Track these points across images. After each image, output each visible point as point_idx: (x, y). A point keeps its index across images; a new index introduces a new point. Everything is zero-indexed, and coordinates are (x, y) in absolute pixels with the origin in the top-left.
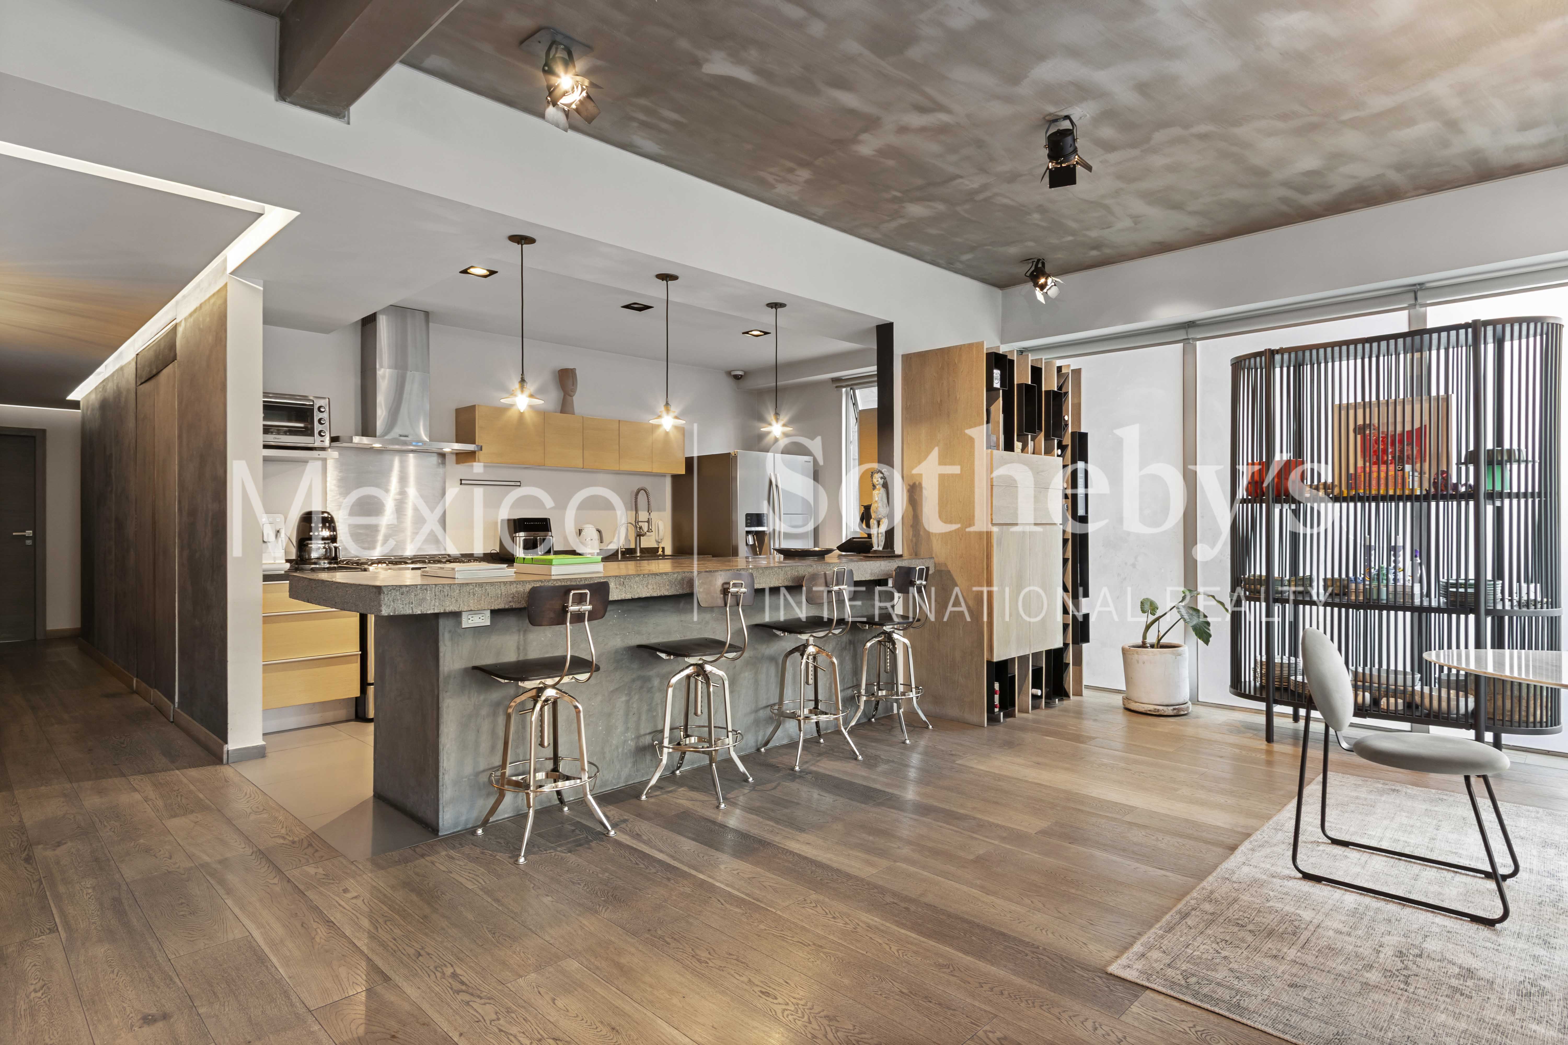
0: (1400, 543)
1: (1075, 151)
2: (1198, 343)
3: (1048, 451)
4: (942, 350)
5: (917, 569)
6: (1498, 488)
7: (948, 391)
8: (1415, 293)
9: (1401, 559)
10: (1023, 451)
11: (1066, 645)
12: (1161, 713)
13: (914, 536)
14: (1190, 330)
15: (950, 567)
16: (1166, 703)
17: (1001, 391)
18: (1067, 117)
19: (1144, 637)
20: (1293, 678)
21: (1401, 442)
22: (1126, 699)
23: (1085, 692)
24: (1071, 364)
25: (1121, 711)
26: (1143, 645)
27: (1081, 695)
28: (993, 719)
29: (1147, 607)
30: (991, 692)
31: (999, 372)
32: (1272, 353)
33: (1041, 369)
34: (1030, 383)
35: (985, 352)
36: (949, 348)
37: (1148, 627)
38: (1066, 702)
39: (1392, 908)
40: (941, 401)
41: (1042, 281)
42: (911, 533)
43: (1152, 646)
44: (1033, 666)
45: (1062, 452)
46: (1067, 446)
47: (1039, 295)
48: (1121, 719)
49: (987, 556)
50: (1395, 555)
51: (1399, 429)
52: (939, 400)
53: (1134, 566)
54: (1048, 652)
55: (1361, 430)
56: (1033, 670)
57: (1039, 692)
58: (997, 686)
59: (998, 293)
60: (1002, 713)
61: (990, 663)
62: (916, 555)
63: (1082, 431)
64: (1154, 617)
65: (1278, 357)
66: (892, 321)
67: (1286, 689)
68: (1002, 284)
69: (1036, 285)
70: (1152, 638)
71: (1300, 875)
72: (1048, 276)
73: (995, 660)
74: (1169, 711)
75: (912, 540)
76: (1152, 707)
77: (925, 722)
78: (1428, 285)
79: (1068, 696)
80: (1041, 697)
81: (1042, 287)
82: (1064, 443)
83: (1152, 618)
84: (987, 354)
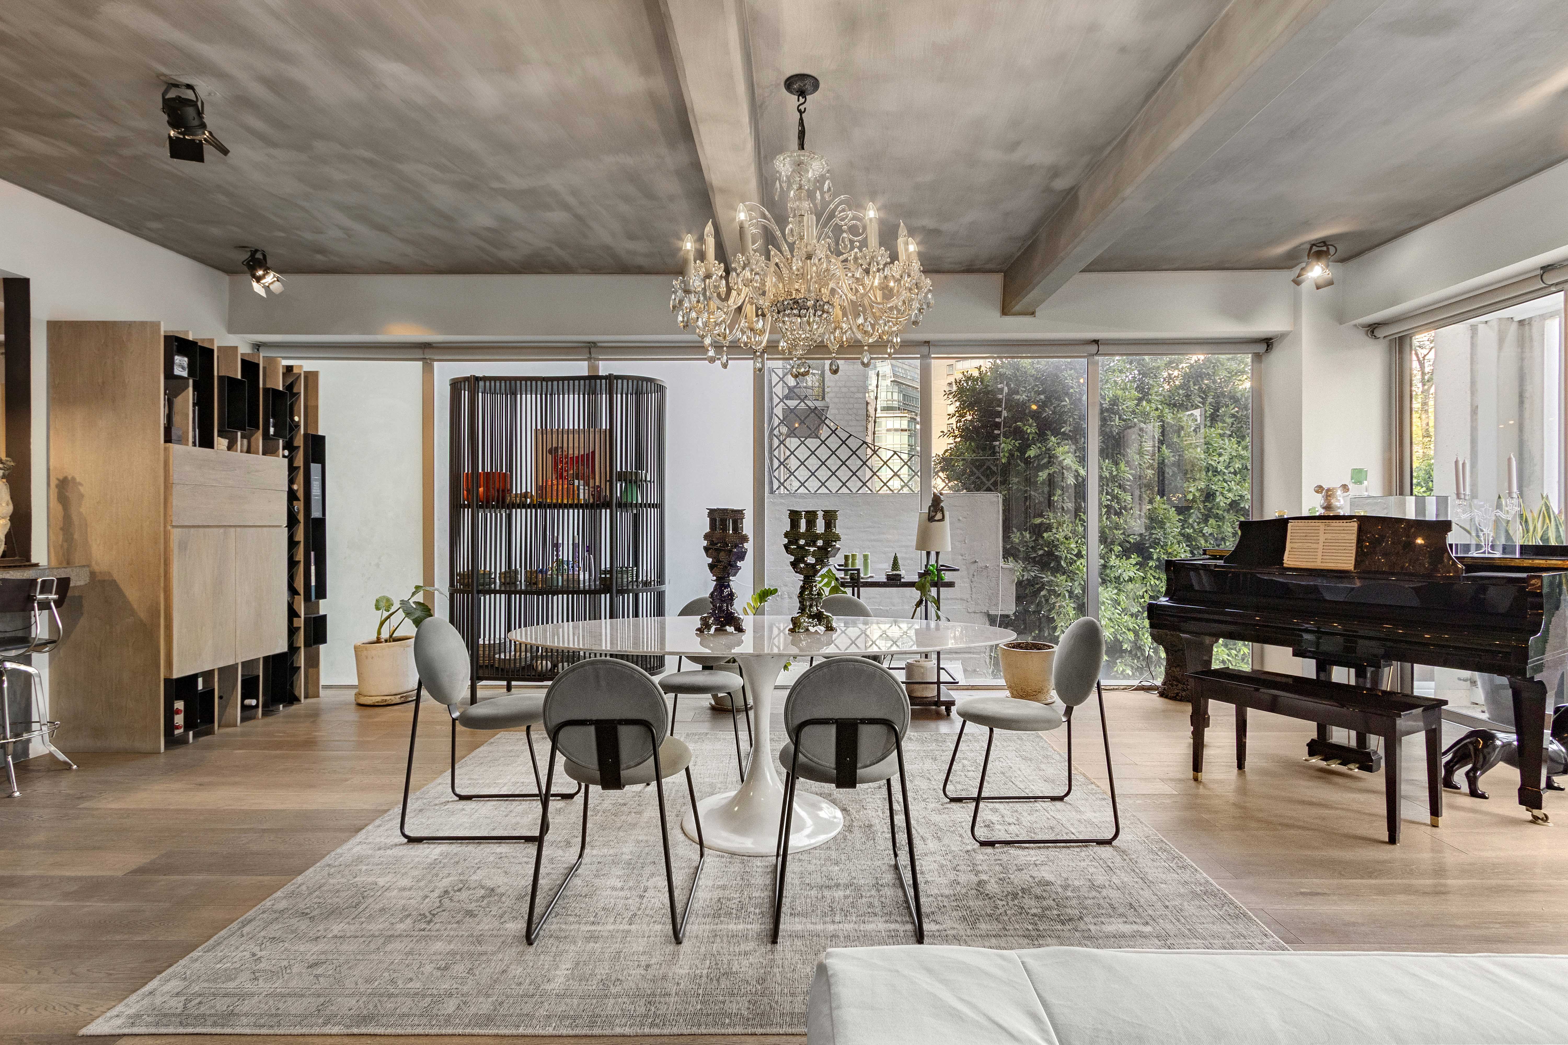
0: (560, 541)
1: (203, 126)
2: (435, 363)
3: (269, 451)
4: (105, 324)
5: (39, 580)
6: (629, 500)
7: (113, 372)
8: (590, 348)
9: (560, 553)
10: (230, 448)
11: (293, 648)
12: (389, 702)
13: (65, 540)
14: (427, 351)
15: (115, 576)
16: (395, 692)
17: (191, 381)
18: (189, 87)
19: (379, 633)
20: (497, 656)
21: (577, 462)
22: (358, 694)
23: (322, 692)
24: (306, 365)
25: (354, 706)
26: (378, 641)
27: (318, 696)
28: (173, 741)
29: (383, 604)
30: (170, 712)
31: (186, 360)
32: (477, 379)
33: (258, 365)
34: (239, 377)
35: (162, 333)
36: (115, 322)
37: (382, 624)
38: (294, 708)
39: (470, 849)
40: (103, 383)
41: (260, 273)
42: (61, 537)
43: (386, 641)
44: (242, 676)
45: (290, 453)
46: (298, 447)
47: (257, 288)
48: (353, 715)
49: (165, 561)
50: (557, 551)
51: (576, 452)
52: (100, 381)
53: (378, 565)
54: (266, 659)
55: (553, 451)
56: (242, 681)
57: (253, 702)
58: (179, 705)
59: (226, 278)
60: (191, 733)
61: (168, 681)
62: (68, 563)
63: (320, 433)
64: (388, 614)
65: (481, 383)
66: (27, 277)
67: (492, 666)
68: (229, 270)
69: (254, 276)
70: (385, 635)
71: (406, 840)
72: (267, 269)
73: (176, 675)
74: (397, 699)
75: (62, 546)
76: (379, 699)
77: (65, 763)
78: (599, 344)
79: (298, 700)
80: (257, 706)
81: (258, 280)
82: (295, 444)
83: (386, 614)
84: (166, 337)
